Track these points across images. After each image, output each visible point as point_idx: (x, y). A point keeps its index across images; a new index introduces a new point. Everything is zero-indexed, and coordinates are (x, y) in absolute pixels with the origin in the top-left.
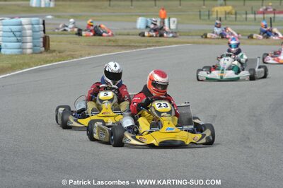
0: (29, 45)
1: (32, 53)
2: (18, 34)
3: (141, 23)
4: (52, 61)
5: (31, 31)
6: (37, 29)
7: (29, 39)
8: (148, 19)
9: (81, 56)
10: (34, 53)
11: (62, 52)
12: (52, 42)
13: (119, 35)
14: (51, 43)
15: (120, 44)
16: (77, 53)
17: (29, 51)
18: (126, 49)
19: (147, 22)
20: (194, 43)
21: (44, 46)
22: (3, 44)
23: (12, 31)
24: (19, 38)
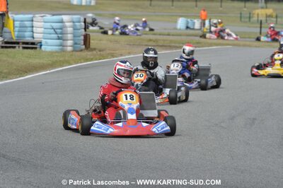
0: (70, 43)
1: (73, 51)
2: (59, 31)
3: (181, 23)
4: (92, 60)
6: (78, 27)
7: (70, 36)
8: (189, 20)
10: (74, 50)
11: (103, 50)
12: (93, 40)
13: (160, 35)
14: (91, 41)
16: (117, 52)
17: (70, 49)
19: (188, 22)
21: (85, 44)
22: (44, 41)
23: (53, 29)
24: (60, 35)
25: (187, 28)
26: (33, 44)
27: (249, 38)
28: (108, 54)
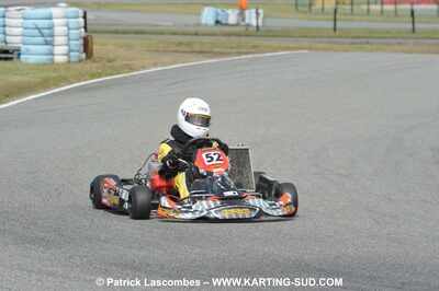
2: (46, 32)
4: (100, 75)
5: (65, 28)
8: (219, 10)
9: (143, 67)
10: (70, 62)
11: (113, 61)
12: (97, 44)
15: (197, 48)
16: (136, 62)
18: (208, 57)
19: (218, 14)
20: (310, 49)
21: (85, 51)
22: (23, 48)
23: (37, 28)
24: (48, 39)
26: (6, 52)
28: (123, 66)
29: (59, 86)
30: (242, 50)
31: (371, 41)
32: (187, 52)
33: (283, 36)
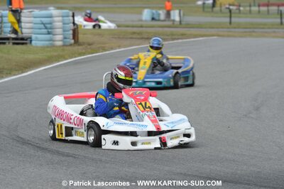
0: (59, 37)
1: (64, 45)
2: (48, 26)
3: (146, 15)
4: (84, 54)
5: (61, 24)
7: (59, 31)
8: (154, 11)
9: (112, 49)
11: (92, 44)
12: (82, 34)
14: (80, 36)
15: (146, 37)
16: (107, 45)
17: (60, 43)
19: (153, 14)
20: (218, 36)
21: (74, 38)
22: (34, 36)
23: (43, 23)
24: (50, 30)
25: (153, 19)
26: (22, 39)
27: (222, 28)
28: (99, 48)
29: (59, 61)
30: (174, 37)
31: (255, 30)
32: (138, 38)
33: (197, 27)
